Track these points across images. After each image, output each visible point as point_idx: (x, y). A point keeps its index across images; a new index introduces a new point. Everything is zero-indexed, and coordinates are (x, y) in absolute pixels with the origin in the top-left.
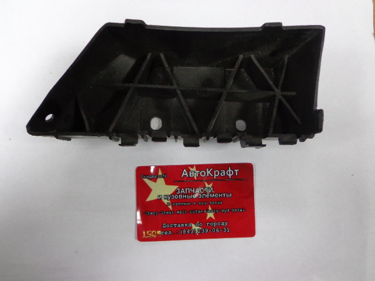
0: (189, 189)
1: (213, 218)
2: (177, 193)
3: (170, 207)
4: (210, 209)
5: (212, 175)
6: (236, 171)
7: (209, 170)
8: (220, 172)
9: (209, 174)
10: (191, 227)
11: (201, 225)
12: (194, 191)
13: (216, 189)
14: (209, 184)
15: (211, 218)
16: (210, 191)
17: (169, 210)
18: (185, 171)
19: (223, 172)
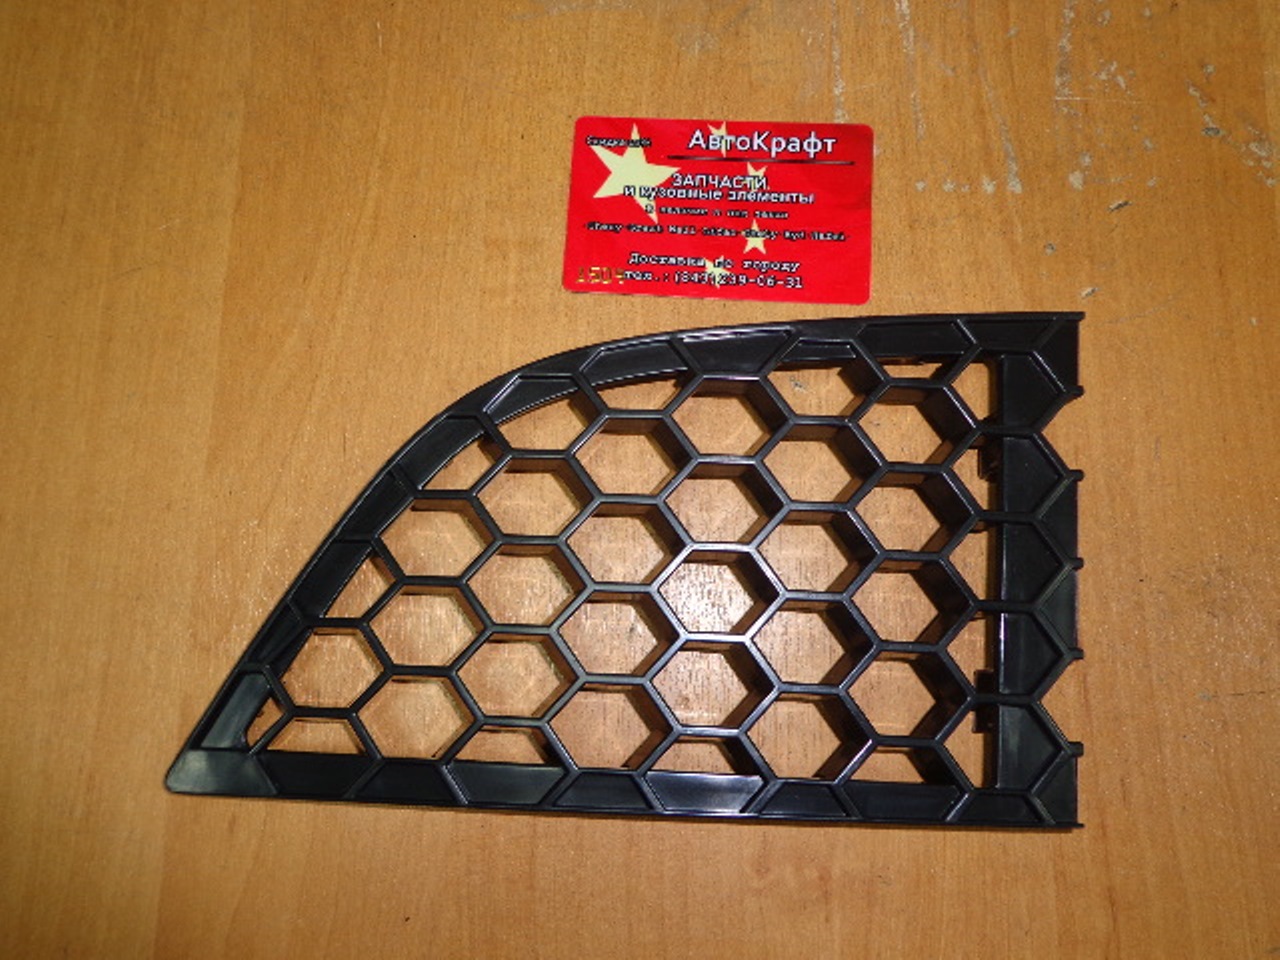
0: (704, 177)
1: (762, 248)
2: (674, 184)
3: (654, 216)
5: (765, 148)
6: (830, 142)
7: (759, 137)
8: (788, 143)
9: (759, 145)
10: (704, 267)
11: (729, 264)
12: (717, 182)
13: (774, 182)
14: (757, 168)
15: (755, 250)
16: (758, 186)
17: (650, 223)
18: (698, 134)
19: (794, 142)
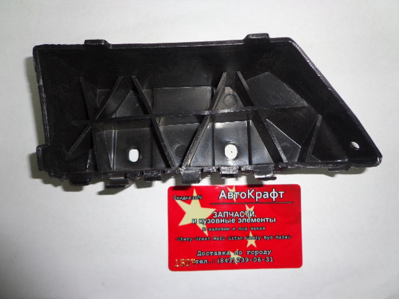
0: (227, 212)
1: (254, 245)
2: (214, 217)
3: (206, 233)
4: (251, 235)
5: (253, 197)
6: (281, 193)
7: (250, 192)
8: (263, 194)
9: (250, 196)
10: (230, 256)
11: (240, 253)
12: (233, 215)
13: (258, 214)
14: (250, 207)
15: (251, 246)
16: (251, 216)
17: (204, 236)
18: (223, 191)
19: (266, 194)
